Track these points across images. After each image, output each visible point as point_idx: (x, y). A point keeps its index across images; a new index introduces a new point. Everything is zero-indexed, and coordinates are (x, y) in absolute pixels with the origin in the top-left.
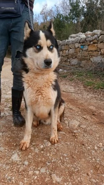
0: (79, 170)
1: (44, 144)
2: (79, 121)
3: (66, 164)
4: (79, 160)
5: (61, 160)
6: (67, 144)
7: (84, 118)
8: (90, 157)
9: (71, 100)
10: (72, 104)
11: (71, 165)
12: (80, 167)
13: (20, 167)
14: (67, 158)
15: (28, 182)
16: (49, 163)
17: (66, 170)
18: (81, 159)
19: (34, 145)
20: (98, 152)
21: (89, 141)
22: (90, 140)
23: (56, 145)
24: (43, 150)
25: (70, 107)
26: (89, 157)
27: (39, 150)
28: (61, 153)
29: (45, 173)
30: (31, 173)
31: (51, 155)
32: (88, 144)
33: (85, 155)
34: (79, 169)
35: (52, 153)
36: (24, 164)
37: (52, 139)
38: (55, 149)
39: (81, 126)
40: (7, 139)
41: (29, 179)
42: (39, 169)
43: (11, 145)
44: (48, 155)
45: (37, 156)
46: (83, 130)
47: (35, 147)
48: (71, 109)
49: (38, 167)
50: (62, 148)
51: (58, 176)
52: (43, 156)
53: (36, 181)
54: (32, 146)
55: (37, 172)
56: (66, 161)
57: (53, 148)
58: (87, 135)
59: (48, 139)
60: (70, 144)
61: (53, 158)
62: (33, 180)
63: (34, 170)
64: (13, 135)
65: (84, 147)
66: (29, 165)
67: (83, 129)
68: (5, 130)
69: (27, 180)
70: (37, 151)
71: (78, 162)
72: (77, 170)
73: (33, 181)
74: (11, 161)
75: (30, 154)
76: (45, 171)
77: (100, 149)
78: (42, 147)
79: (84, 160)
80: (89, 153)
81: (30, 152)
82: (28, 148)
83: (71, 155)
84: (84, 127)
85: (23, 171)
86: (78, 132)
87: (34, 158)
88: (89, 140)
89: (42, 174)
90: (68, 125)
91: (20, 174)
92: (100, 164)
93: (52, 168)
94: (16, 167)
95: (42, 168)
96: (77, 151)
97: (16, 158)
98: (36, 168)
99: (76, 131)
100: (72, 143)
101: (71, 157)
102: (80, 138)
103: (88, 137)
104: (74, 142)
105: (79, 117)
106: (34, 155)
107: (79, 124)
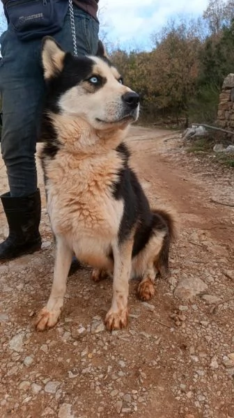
0: (131, 413)
1: (89, 326)
2: (209, 284)
3: (110, 388)
4: (149, 384)
5: (105, 373)
7: (226, 276)
8: (183, 386)
9: (221, 224)
10: (215, 237)
11: (122, 394)
12: (140, 405)
13: (14, 365)
14: (121, 373)
15: (7, 404)
16: (74, 373)
17: (102, 402)
18: (156, 384)
19: (67, 324)
20: (215, 376)
21: (205, 340)
22: (209, 338)
23: (115, 333)
24: (79, 339)
25: (205, 243)
27: (71, 336)
28: (115, 356)
29: (52, 394)
30: (24, 385)
31: (90, 356)
32: (200, 348)
33: (174, 376)
34: (136, 409)
35: (94, 351)
36: (22, 362)
37: (110, 317)
38: (107, 344)
39: (205, 297)
40: (26, 300)
41: (12, 399)
42: (45, 382)
43: (25, 313)
44: (84, 354)
45: (59, 350)
46: (207, 307)
47: (67, 328)
48: (204, 248)
49: (45, 377)
50: (124, 344)
51: (74, 412)
52: (73, 355)
53: (24, 408)
54: (62, 324)
55: (36, 388)
56: (115, 380)
57: (104, 339)
58: (210, 323)
59: (103, 314)
60: (152, 339)
61: (90, 364)
62: (20, 403)
63: (36, 381)
64: (41, 293)
65: (181, 353)
66: (32, 367)
67: (207, 304)
68: (32, 279)
69: (7, 401)
70: (66, 338)
71: (144, 389)
72: (130, 409)
73: (17, 405)
74: (5, 348)
75: (48, 341)
76: (54, 392)
77: (224, 372)
78: (81, 330)
79: (161, 388)
80: (187, 375)
81: (50, 338)
82: (50, 328)
83: (135, 367)
84: (212, 301)
85: (14, 377)
86: (189, 311)
87: (50, 353)
88: (207, 337)
89: (46, 395)
90: (172, 288)
91: (2, 383)
92: (200, 411)
94: (4, 365)
95: (52, 380)
96: (159, 359)
97: (16, 343)
98: (41, 378)
99: (186, 308)
100: (156, 337)
101: (132, 373)
102: (184, 329)
103: (208, 329)
104: (164, 336)
105: (214, 273)
106: (54, 347)
107: (203, 290)
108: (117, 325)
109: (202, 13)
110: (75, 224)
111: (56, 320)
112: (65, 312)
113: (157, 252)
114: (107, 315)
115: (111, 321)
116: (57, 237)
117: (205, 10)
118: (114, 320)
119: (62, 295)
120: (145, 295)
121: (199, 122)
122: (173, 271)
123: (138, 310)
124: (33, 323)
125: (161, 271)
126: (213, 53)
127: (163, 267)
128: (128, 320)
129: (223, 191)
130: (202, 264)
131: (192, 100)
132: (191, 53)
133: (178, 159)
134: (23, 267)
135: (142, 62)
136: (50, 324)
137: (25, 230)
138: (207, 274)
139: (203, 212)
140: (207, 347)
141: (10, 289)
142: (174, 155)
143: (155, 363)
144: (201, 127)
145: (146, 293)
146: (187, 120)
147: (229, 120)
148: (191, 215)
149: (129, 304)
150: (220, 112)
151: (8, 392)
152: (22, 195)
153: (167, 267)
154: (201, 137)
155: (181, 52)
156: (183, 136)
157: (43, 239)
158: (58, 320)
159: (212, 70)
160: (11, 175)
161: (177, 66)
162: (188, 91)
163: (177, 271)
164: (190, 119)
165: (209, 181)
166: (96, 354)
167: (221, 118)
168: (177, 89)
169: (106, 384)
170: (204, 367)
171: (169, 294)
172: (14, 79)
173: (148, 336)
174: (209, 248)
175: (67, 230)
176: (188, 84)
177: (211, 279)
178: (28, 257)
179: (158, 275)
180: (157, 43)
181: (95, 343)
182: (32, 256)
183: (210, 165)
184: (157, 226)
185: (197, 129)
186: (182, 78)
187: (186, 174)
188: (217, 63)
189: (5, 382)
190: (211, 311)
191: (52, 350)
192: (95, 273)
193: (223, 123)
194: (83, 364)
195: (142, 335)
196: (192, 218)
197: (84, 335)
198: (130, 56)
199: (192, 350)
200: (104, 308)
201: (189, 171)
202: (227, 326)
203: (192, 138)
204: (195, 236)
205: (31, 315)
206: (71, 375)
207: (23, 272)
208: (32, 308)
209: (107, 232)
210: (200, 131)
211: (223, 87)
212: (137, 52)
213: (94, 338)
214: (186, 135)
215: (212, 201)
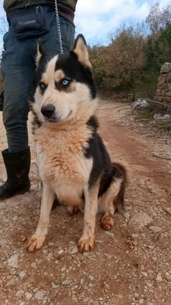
1: (66, 248)
2: (154, 218)
3: (83, 296)
4: (111, 293)
5: (79, 284)
6: (105, 257)
7: (166, 212)
8: (136, 295)
9: (161, 173)
10: (157, 182)
11: (92, 301)
13: (12, 278)
14: (91, 285)
16: (56, 284)
18: (117, 293)
19: (50, 247)
20: (160, 287)
21: (152, 260)
22: (155, 259)
23: (85, 254)
24: (59, 258)
25: (149, 187)
26: (134, 292)
27: (53, 256)
28: (86, 272)
29: (40, 300)
30: (19, 293)
31: (67, 271)
32: (148, 266)
33: (130, 287)
35: (71, 268)
36: (18, 276)
37: (82, 242)
38: (79, 262)
39: (151, 227)
40: (19, 229)
42: (35, 291)
43: (19, 238)
44: (63, 270)
45: (45, 267)
46: (152, 235)
47: (50, 250)
48: (150, 191)
49: (35, 287)
50: (92, 263)
52: (55, 271)
54: (46, 247)
55: (29, 296)
56: (86, 290)
57: (78, 259)
58: (156, 247)
59: (77, 240)
60: (113, 258)
61: (68, 278)
63: (28, 290)
64: (30, 223)
65: (135, 270)
66: (25, 280)
67: (153, 233)
68: (24, 213)
70: (49, 257)
71: (108, 297)
74: (4, 265)
75: (36, 260)
76: (42, 299)
77: (166, 284)
78: (61, 252)
79: (121, 296)
80: (139, 286)
81: (37, 258)
82: (38, 250)
83: (101, 280)
84: (157, 231)
85: (12, 287)
86: (140, 238)
87: (38, 269)
88: (153, 258)
89: (36, 301)
90: (127, 221)
91: (4, 291)
93: (56, 297)
94: (5, 277)
95: (40, 290)
96: (118, 274)
97: (13, 261)
98: (31, 288)
99: (137, 235)
100: (116, 258)
101: (99, 284)
102: (137, 251)
103: (154, 252)
104: (122, 256)
105: (157, 210)
106: (41, 264)
107: (149, 222)
108: (87, 248)
109: (145, 19)
110: (57, 175)
111: (42, 244)
112: (48, 238)
113: (116, 194)
114: (80, 241)
115: (82, 245)
116: (43, 183)
117: (147, 16)
118: (84, 244)
119: (47, 225)
120: (107, 226)
121: (143, 97)
122: (127, 208)
123: (102, 237)
124: (25, 246)
125: (118, 208)
126: (153, 48)
127: (120, 205)
128: (95, 244)
129: (162, 148)
130: (148, 203)
131: (138, 81)
132: (137, 48)
133: (128, 124)
134: (17, 203)
135: (101, 54)
136: (38, 247)
137: (19, 176)
138: (152, 210)
139: (148, 164)
140: (154, 266)
141: (7, 220)
142: (125, 121)
143: (116, 277)
144: (144, 101)
145: (108, 224)
146: (134, 96)
147: (164, 96)
148: (139, 166)
149: (95, 232)
150: (158, 90)
151: (8, 298)
152: (17, 151)
153: (123, 205)
154: (145, 108)
155: (130, 47)
156: (131, 107)
157: (31, 183)
158: (44, 244)
159: (152, 59)
160: (10, 136)
161: (127, 56)
162: (135, 74)
163: (130, 208)
164: (136, 95)
165: (151, 141)
166: (72, 270)
167: (159, 94)
168: (127, 73)
169: (80, 293)
170: (152, 280)
171: (125, 225)
172: (13, 67)
173: (110, 257)
174: (153, 191)
175: (51, 178)
176: (135, 70)
177: (155, 214)
178: (21, 196)
179: (116, 211)
180: (112, 40)
181: (71, 262)
182: (24, 195)
183: (152, 129)
184: (116, 175)
185: (141, 102)
186: (130, 65)
187: (134, 135)
188: (156, 55)
189: (5, 290)
190: (156, 238)
191: (40, 266)
192: (70, 209)
193: (160, 98)
194: (63, 277)
195: (106, 256)
196: (140, 168)
197: (63, 255)
198: (93, 49)
199: (142, 267)
200: (77, 235)
201: (136, 133)
202: (168, 249)
203: (138, 109)
204: (142, 182)
205: (23, 240)
206: (54, 286)
207: (17, 207)
208: (24, 235)
209: (81, 181)
210: (144, 104)
211: (161, 72)
212: (98, 46)
213: (70, 258)
214: (134, 107)
215: (154, 156)
